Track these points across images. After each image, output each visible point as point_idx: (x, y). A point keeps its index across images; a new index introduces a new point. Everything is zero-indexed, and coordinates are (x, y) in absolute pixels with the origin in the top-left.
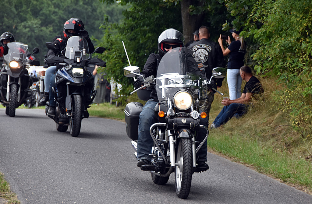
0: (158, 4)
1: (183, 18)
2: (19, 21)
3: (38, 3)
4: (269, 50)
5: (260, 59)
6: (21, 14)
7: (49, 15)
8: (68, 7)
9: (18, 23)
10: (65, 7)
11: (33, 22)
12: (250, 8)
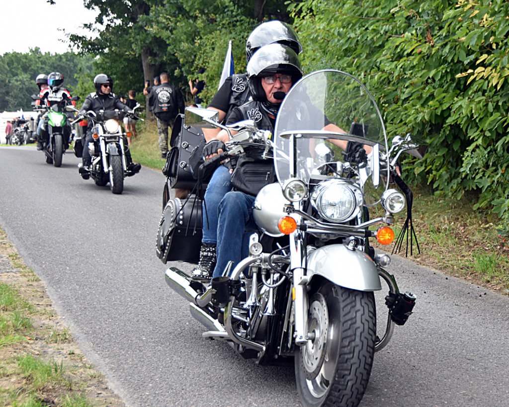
0: (122, 56)
1: (144, 67)
2: (11, 76)
3: (27, 61)
4: (212, 90)
5: (205, 97)
6: (13, 70)
7: (37, 70)
8: (53, 63)
9: (10, 77)
10: (51, 63)
11: (24, 76)
12: (195, 56)
